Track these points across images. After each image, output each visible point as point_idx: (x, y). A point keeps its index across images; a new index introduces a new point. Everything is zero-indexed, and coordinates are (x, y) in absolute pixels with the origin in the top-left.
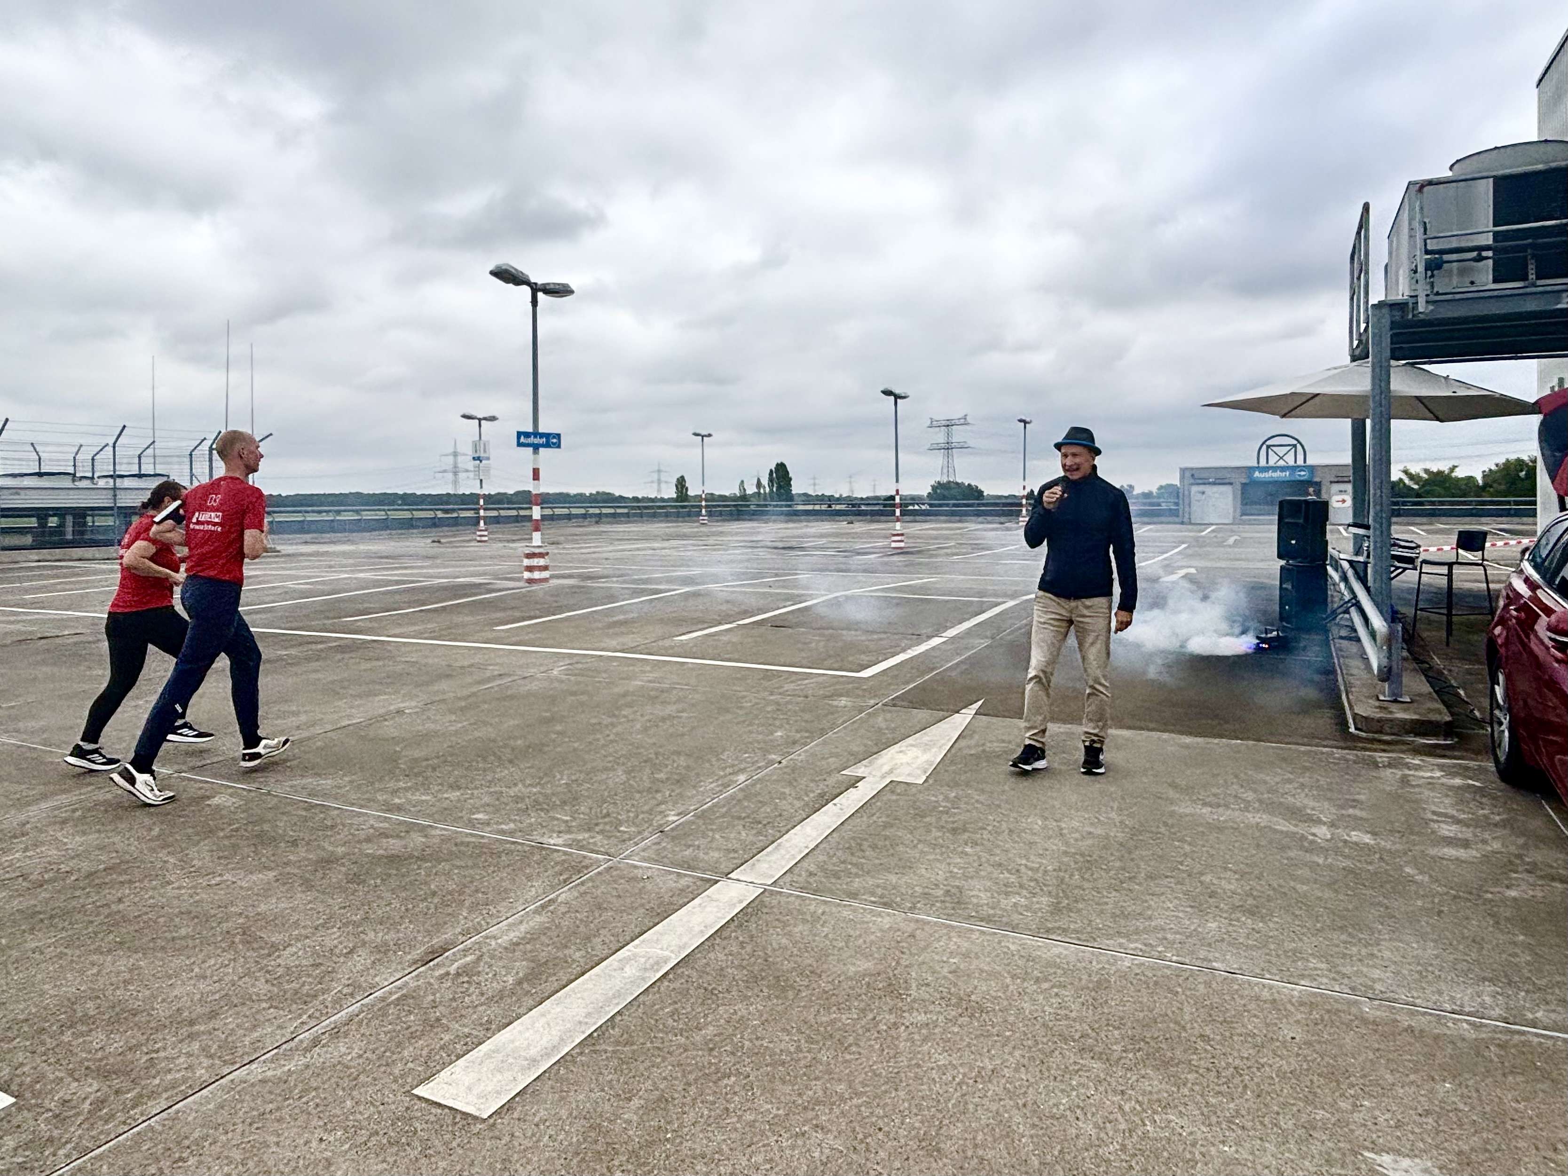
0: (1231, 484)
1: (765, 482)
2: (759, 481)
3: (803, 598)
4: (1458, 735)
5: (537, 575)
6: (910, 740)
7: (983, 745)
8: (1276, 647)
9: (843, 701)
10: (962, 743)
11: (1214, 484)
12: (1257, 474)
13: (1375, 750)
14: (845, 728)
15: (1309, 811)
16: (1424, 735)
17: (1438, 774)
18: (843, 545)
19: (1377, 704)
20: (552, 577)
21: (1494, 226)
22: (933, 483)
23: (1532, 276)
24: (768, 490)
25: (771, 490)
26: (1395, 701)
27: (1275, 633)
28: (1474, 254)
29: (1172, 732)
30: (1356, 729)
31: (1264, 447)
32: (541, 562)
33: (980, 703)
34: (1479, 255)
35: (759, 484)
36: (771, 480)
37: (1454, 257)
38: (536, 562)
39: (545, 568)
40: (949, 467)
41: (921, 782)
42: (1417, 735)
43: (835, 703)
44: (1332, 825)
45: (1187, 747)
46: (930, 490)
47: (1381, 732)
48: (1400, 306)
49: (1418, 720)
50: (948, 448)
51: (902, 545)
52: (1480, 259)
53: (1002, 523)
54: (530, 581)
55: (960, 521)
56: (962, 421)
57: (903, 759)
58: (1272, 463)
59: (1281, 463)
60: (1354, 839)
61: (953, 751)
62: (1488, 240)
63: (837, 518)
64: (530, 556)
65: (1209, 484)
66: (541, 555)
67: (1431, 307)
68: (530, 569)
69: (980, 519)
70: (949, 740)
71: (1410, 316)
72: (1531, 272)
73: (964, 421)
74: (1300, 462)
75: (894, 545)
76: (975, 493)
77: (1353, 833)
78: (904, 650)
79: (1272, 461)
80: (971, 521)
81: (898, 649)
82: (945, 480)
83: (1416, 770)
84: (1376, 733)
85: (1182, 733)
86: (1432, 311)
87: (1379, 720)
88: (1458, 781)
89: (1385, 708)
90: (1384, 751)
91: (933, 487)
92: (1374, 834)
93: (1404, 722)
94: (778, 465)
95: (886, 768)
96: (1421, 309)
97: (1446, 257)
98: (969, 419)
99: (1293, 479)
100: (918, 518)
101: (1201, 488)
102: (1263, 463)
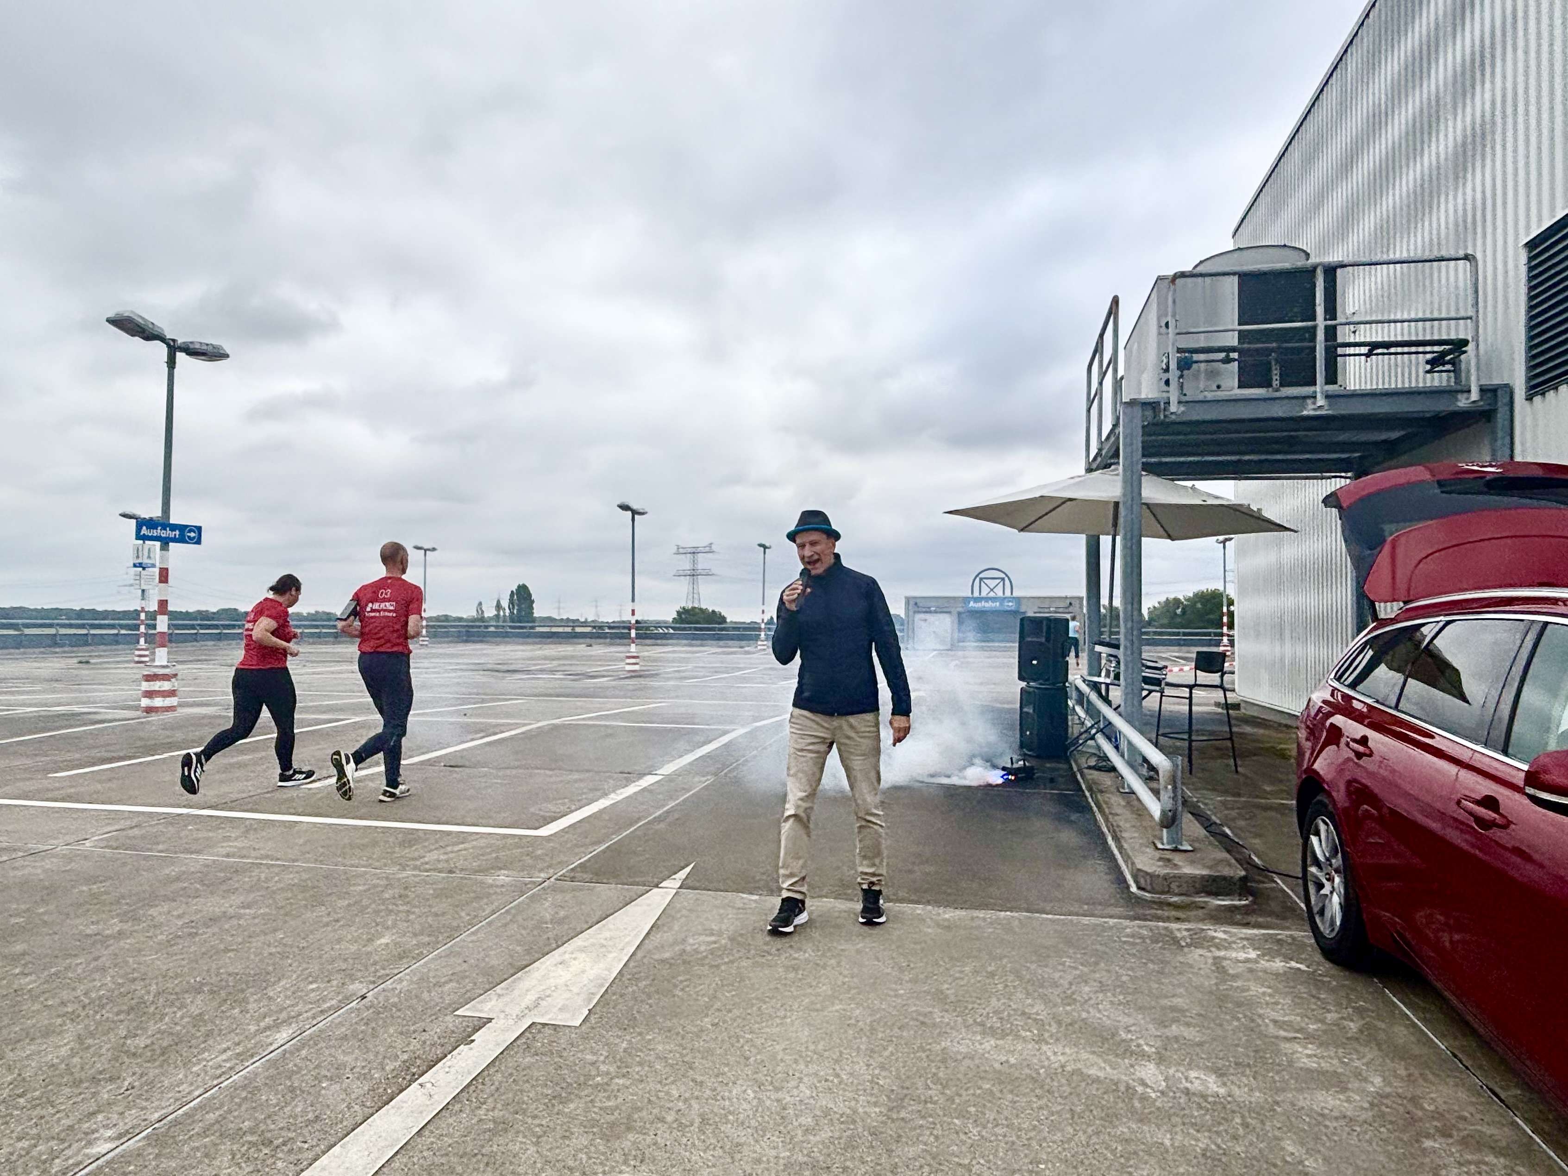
0: (949, 612)
1: (505, 604)
2: (498, 602)
3: (502, 728)
4: (1251, 892)
5: (158, 702)
6: (578, 942)
7: (684, 941)
8: (1022, 779)
9: (503, 877)
10: (657, 938)
11: (936, 612)
12: (972, 604)
13: (1168, 919)
14: (489, 924)
15: (1123, 1035)
16: (1216, 894)
17: (1253, 954)
18: (573, 668)
19: (1157, 854)
20: (181, 705)
21: (1239, 324)
22: (678, 608)
23: (1276, 383)
24: (507, 612)
25: (512, 613)
26: (1176, 850)
27: (1021, 763)
28: (1222, 355)
29: (928, 903)
30: (1139, 888)
31: (978, 580)
32: (166, 686)
33: (688, 869)
34: (1228, 356)
35: (499, 606)
36: (511, 601)
37: (1202, 357)
38: (157, 686)
39: (172, 693)
40: (694, 593)
41: (577, 1023)
42: (1209, 894)
43: (489, 880)
44: (1161, 1059)
45: (948, 927)
46: (675, 615)
47: (1168, 892)
48: (1151, 406)
49: (1210, 876)
50: (694, 575)
51: (636, 667)
52: (1228, 360)
53: (741, 647)
54: (149, 710)
55: (702, 645)
56: (707, 549)
57: (563, 975)
58: (984, 594)
59: (992, 594)
60: (1196, 1086)
61: (640, 954)
62: (1233, 340)
63: (576, 640)
64: (149, 678)
65: (930, 612)
66: (166, 678)
67: (1182, 409)
68: (149, 694)
69: (721, 643)
70: (636, 936)
71: (1162, 417)
72: (1274, 378)
73: (709, 550)
74: (1008, 593)
75: (628, 668)
76: (716, 619)
77: (1193, 1074)
78: (605, 795)
79: (985, 592)
80: (711, 646)
81: (599, 793)
82: (689, 606)
83: (1226, 949)
84: (1163, 893)
85: (938, 903)
86: (1183, 412)
87: (1165, 878)
88: (1278, 965)
89: (1169, 860)
90: (1178, 919)
91: (678, 612)
92: (1220, 1073)
93: (1194, 878)
94: (519, 587)
95: (530, 998)
96: (1173, 408)
97: (1196, 357)
98: (714, 547)
99: (1001, 609)
100: (659, 642)
101: (922, 616)
102: (976, 594)
